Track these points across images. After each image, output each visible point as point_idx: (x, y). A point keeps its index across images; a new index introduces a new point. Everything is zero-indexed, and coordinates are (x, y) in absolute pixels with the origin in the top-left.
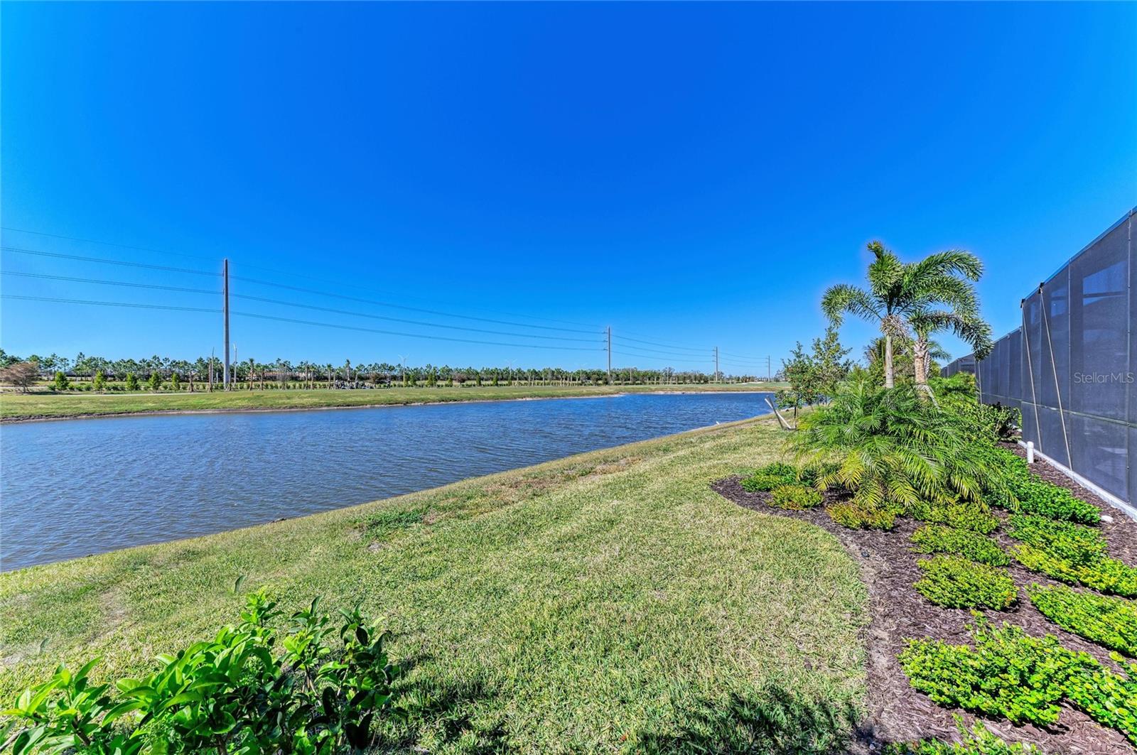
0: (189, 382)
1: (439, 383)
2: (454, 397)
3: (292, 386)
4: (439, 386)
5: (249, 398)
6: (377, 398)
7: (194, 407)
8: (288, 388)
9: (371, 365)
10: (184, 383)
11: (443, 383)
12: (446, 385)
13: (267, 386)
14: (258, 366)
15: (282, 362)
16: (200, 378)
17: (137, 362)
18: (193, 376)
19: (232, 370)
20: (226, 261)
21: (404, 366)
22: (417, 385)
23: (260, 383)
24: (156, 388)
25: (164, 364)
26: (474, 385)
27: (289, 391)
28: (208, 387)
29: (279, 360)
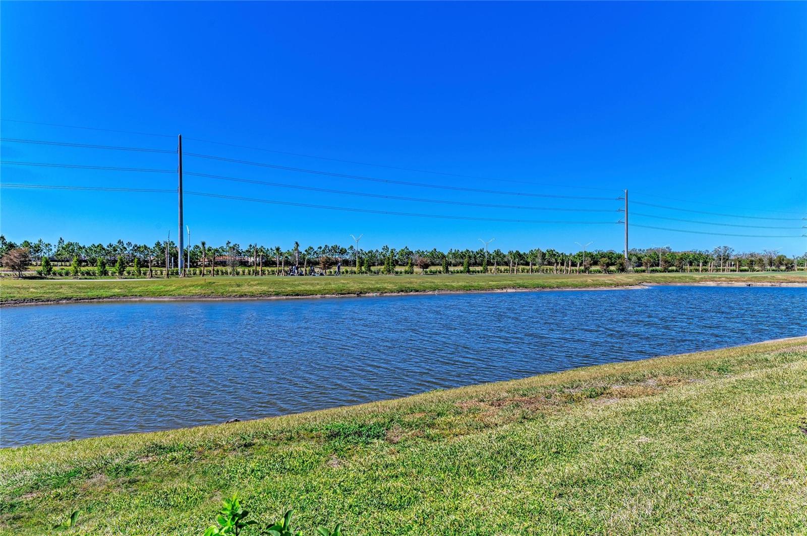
0: (148, 267)
1: (398, 269)
2: (416, 286)
3: (241, 272)
4: (397, 273)
5: (201, 285)
6: (329, 287)
7: (153, 294)
8: (238, 274)
9: (320, 248)
10: (144, 269)
11: (403, 269)
12: (406, 272)
13: (218, 271)
14: (209, 250)
15: (231, 245)
16: (158, 263)
17: (106, 248)
18: (152, 261)
19: (186, 255)
20: (180, 137)
21: (357, 248)
22: (372, 272)
23: (211, 269)
25: (128, 248)
26: (440, 272)
27: (239, 277)
28: (165, 273)
29: (229, 243)
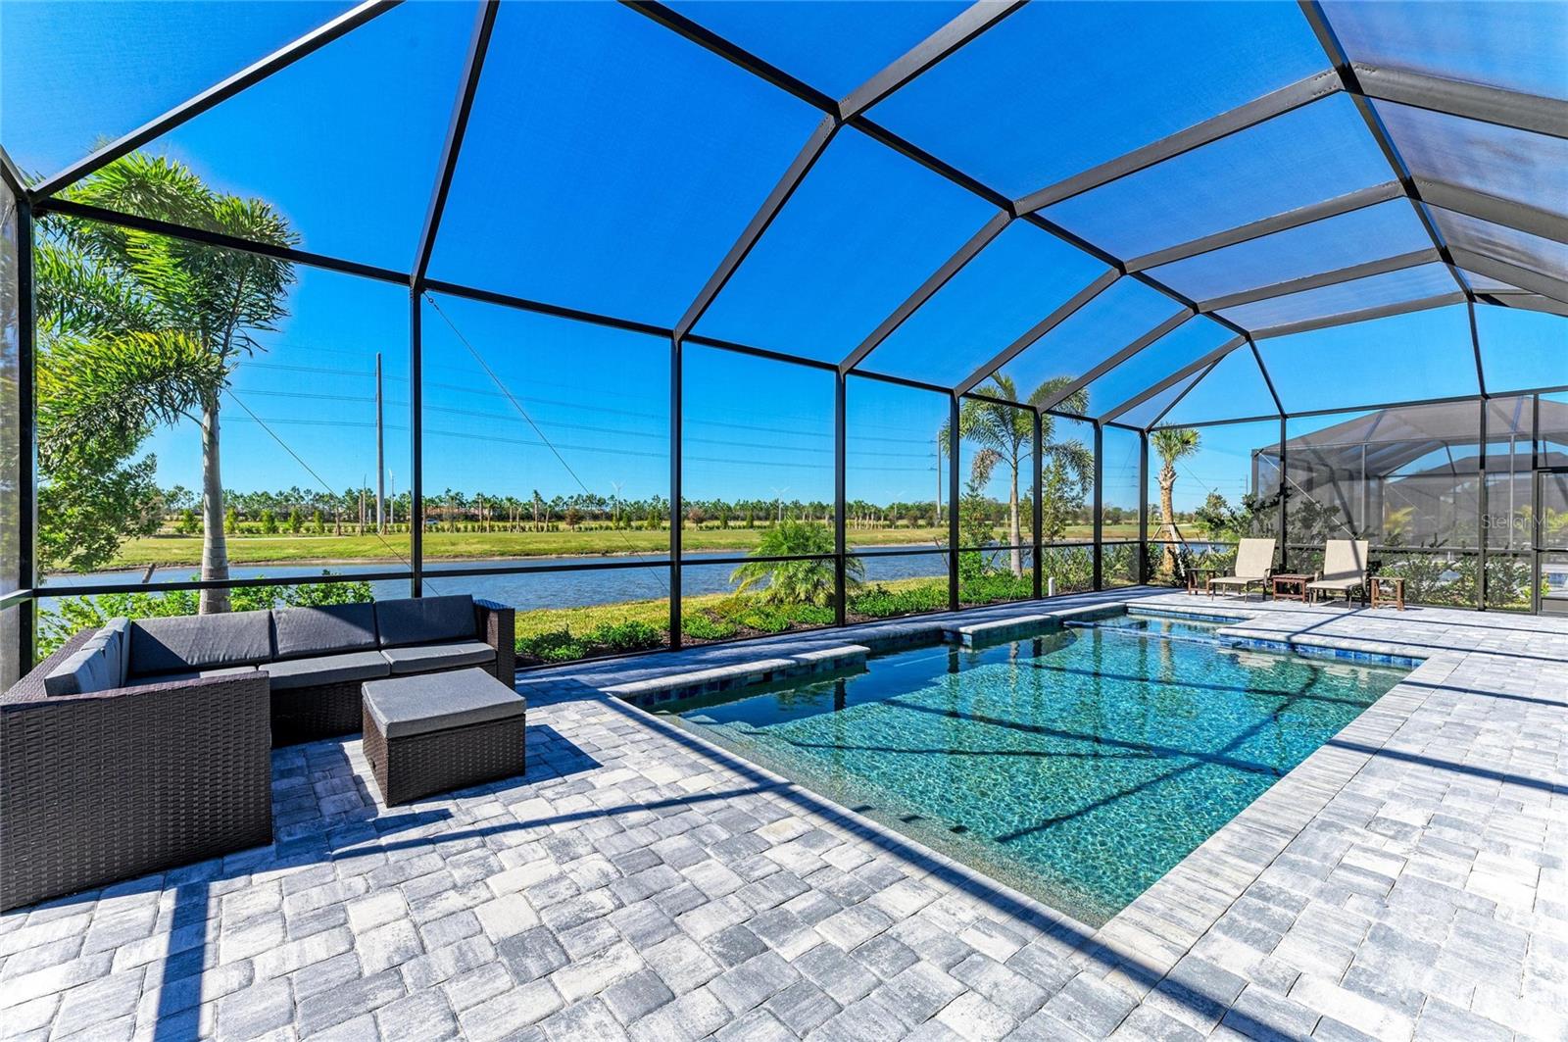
0: (335, 522)
1: (664, 524)
3: (463, 529)
6: (568, 545)
8: (458, 530)
9: (572, 497)
10: (330, 525)
15: (452, 494)
16: (348, 517)
17: (274, 497)
18: (340, 515)
19: (388, 506)
20: (380, 355)
21: (621, 498)
22: (631, 527)
24: (297, 530)
25: (306, 498)
26: (718, 528)
27: (458, 534)
28: (358, 529)
29: (449, 490)
